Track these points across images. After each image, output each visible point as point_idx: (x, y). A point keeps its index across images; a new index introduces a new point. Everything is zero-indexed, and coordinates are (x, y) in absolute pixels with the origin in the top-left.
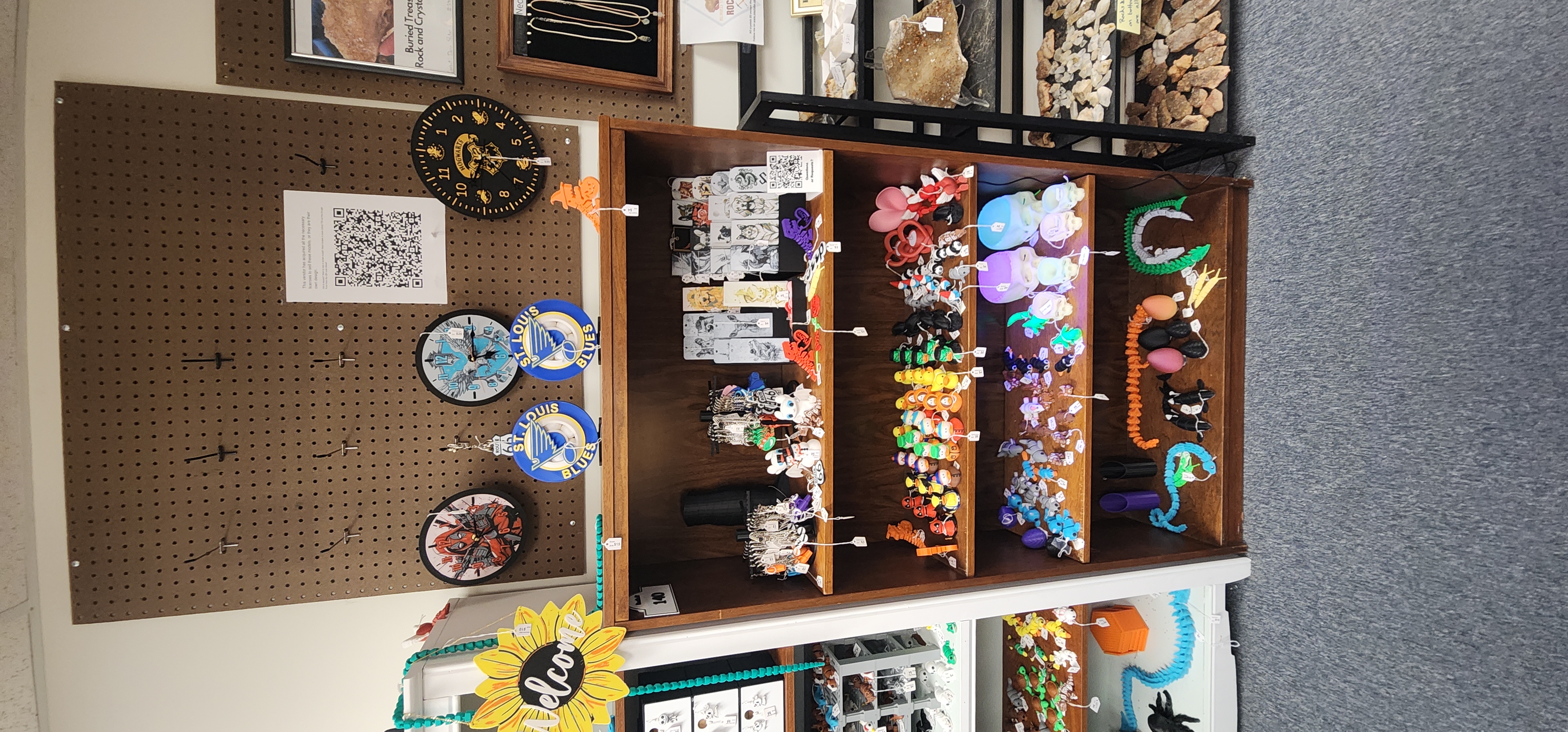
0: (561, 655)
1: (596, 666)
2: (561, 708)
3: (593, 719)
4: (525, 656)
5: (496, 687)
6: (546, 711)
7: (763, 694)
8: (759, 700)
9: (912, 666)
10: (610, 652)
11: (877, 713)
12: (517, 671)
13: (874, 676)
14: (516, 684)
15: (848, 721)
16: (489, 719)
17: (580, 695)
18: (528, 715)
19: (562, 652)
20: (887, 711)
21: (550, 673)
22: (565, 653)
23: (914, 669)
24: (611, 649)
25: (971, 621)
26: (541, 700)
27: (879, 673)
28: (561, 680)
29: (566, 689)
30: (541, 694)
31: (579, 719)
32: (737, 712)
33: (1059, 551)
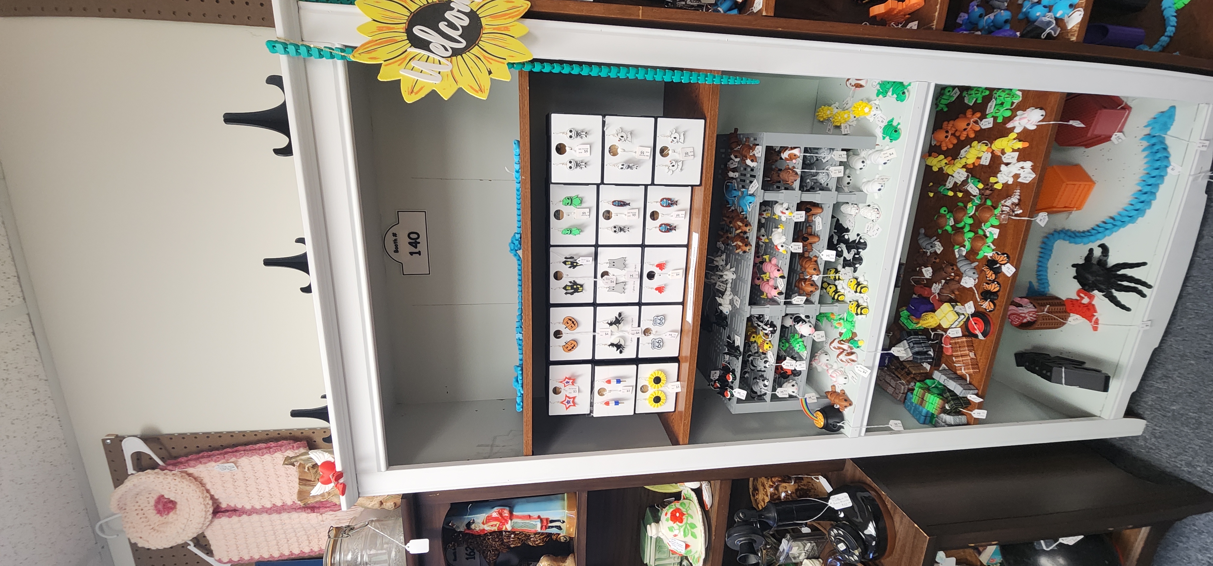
0: (454, 12)
1: (494, 29)
2: (454, 58)
3: (490, 73)
4: (414, 8)
5: (380, 29)
6: (437, 58)
7: (681, 130)
8: (677, 135)
9: (843, 150)
10: (511, 20)
11: (796, 196)
12: (405, 19)
13: (800, 152)
14: (403, 30)
15: (766, 199)
16: (373, 55)
17: (475, 50)
18: (417, 58)
19: (456, 10)
20: (808, 197)
21: (442, 26)
22: (459, 11)
23: (845, 152)
24: (513, 17)
25: (929, 84)
26: (431, 46)
27: (806, 150)
28: (455, 34)
29: (460, 42)
30: (431, 42)
31: (475, 70)
32: (652, 144)
33: (1045, 30)
